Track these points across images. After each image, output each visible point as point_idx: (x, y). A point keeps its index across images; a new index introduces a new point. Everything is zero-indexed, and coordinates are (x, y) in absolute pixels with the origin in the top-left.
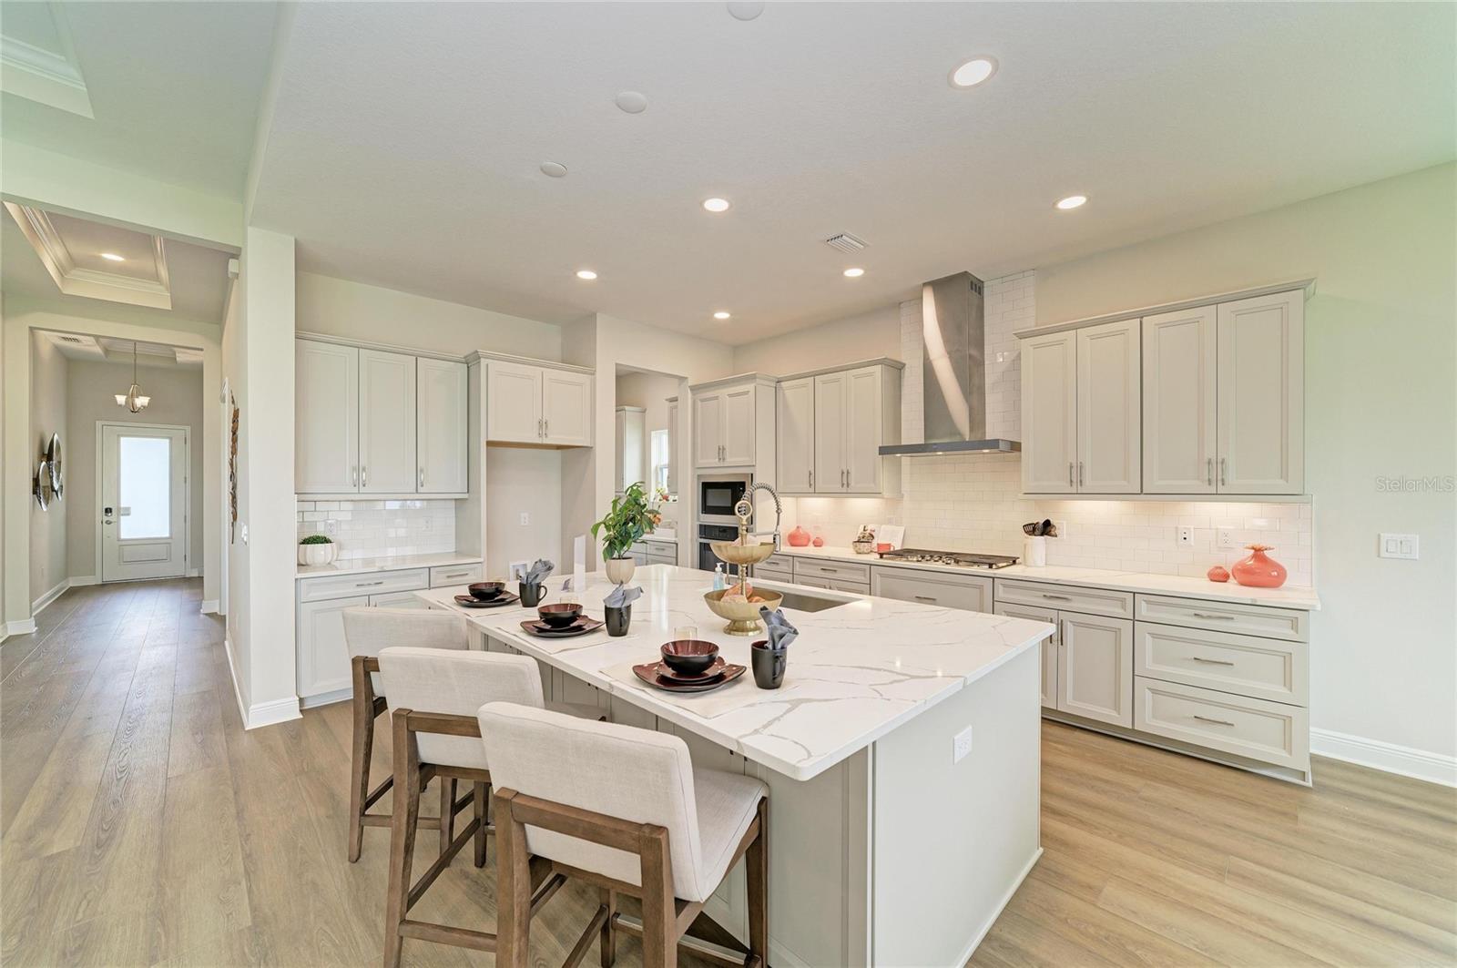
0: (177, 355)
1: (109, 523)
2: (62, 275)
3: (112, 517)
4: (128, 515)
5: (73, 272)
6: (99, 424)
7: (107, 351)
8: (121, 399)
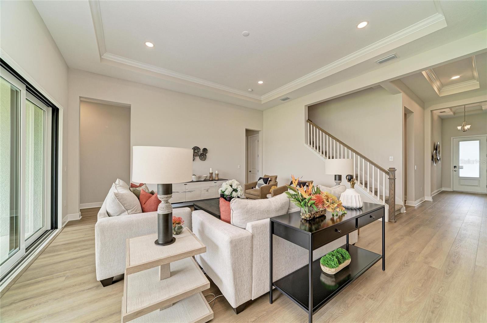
0: (483, 107)
1: (455, 171)
2: (439, 90)
3: (456, 169)
4: (462, 168)
5: (443, 88)
6: (452, 138)
7: (454, 113)
8: (459, 128)
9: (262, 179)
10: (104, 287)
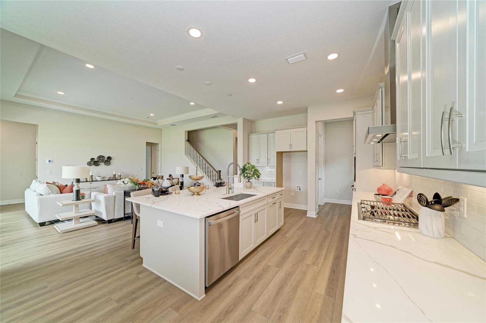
9: (153, 178)
10: (40, 226)
